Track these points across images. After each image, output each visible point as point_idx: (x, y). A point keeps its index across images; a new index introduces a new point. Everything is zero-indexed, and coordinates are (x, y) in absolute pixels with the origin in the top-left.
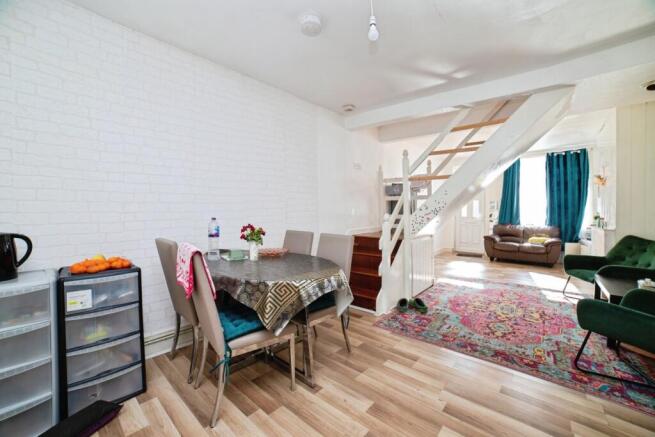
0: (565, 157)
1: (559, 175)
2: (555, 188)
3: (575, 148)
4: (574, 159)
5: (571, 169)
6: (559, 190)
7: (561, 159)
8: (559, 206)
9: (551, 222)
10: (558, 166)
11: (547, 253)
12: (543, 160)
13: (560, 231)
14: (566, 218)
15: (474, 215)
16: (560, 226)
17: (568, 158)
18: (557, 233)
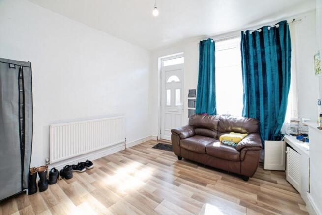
0: (261, 34)
1: (255, 56)
2: (252, 72)
3: (272, 22)
4: (271, 35)
5: (270, 48)
6: (256, 74)
7: (257, 38)
8: (257, 93)
9: (249, 111)
10: (254, 46)
11: (240, 160)
12: (238, 41)
13: (259, 124)
14: (266, 108)
15: (177, 105)
16: (258, 118)
17: (266, 35)
18: (255, 127)
